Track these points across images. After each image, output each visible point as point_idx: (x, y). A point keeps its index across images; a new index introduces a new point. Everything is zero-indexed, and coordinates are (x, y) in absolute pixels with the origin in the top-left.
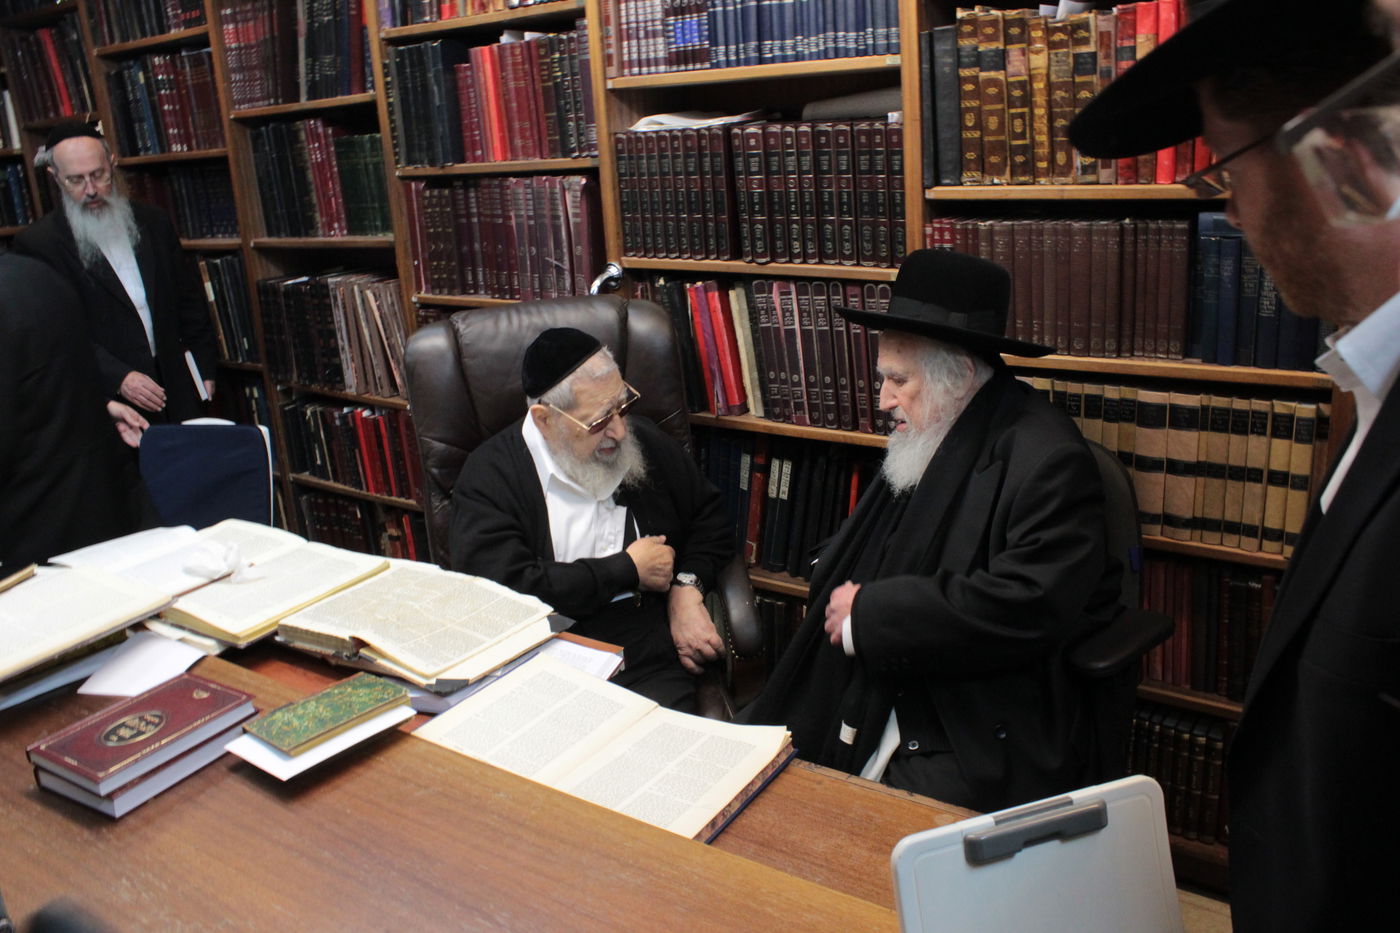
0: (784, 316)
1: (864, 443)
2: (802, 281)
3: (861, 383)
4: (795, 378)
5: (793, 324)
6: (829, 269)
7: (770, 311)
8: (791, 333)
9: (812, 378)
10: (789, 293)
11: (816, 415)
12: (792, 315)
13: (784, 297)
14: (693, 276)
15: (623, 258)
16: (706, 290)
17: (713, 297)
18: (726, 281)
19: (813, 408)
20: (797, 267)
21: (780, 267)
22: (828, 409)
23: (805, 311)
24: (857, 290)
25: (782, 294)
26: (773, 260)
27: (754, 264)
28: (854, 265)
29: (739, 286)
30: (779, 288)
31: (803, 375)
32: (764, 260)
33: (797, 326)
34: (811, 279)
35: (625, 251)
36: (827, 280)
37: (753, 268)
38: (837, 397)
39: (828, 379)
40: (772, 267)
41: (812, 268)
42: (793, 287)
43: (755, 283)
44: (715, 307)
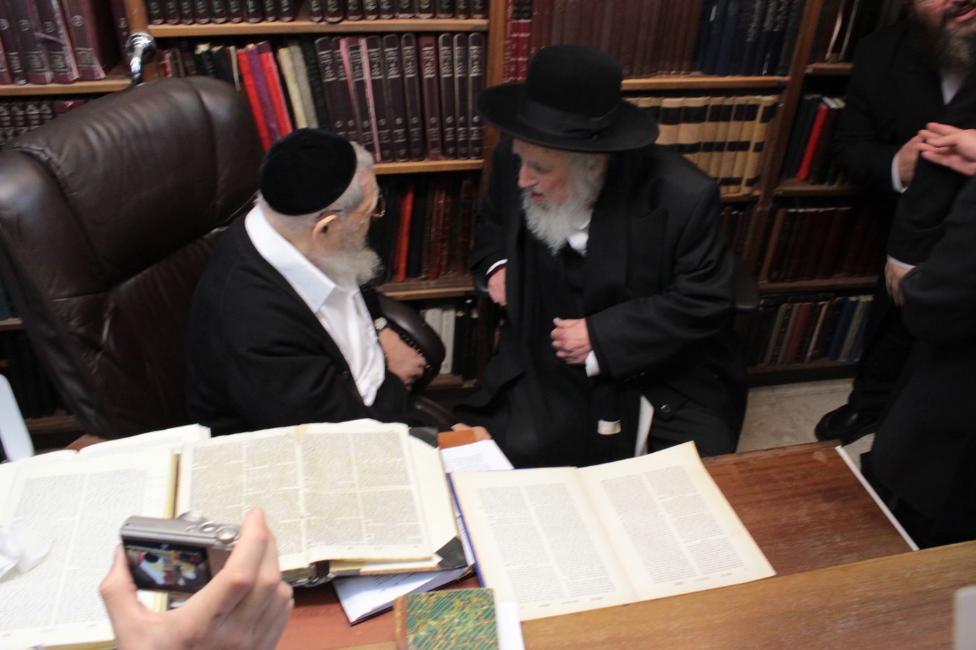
0: (354, 70)
1: (444, 169)
2: (374, 37)
3: (433, 120)
4: (366, 124)
5: (362, 76)
6: (403, 22)
7: (336, 65)
8: (361, 85)
9: (383, 122)
10: (358, 48)
11: (387, 153)
12: (362, 68)
13: (353, 51)
14: (240, 40)
15: (151, 27)
16: (260, 51)
17: (267, 58)
18: (277, 41)
19: (383, 147)
20: (371, 23)
21: (351, 24)
22: (400, 146)
23: (375, 63)
24: (431, 40)
25: (352, 49)
26: (345, 18)
27: (323, 23)
28: (430, 18)
29: (294, 45)
30: (349, 43)
31: (373, 120)
32: (336, 19)
33: (367, 77)
34: (382, 34)
35: (150, 19)
36: (400, 34)
37: (323, 27)
38: (407, 134)
39: (399, 121)
40: (345, 26)
41: (386, 23)
42: (363, 42)
43: (317, 41)
44: (270, 68)
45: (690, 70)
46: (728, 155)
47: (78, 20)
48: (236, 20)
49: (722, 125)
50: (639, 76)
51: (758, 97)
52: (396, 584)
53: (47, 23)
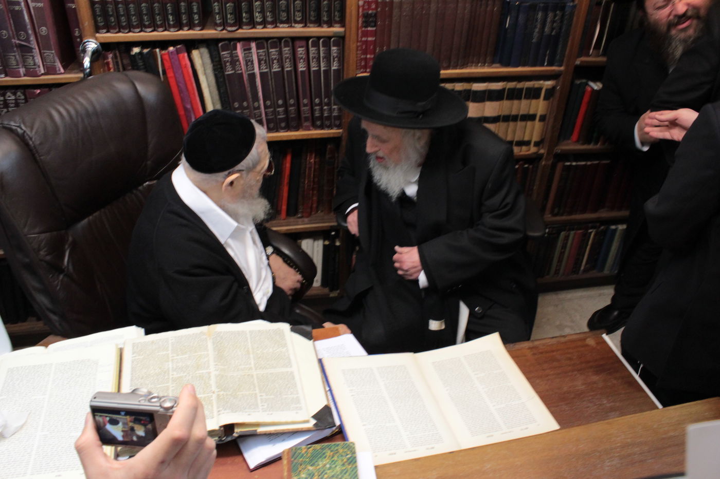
0: (247, 65)
1: (314, 137)
2: (262, 42)
3: (305, 101)
4: (256, 104)
5: (253, 70)
6: (283, 30)
7: (234, 62)
8: (252, 76)
9: (268, 103)
10: (250, 49)
11: (272, 125)
12: (252, 63)
13: (246, 52)
14: (164, 44)
15: (97, 35)
16: (178, 52)
17: (184, 57)
18: (190, 45)
19: (268, 122)
20: (259, 31)
21: (245, 32)
22: (281, 120)
23: (262, 60)
24: (303, 43)
25: (245, 50)
26: (240, 27)
27: (224, 32)
28: (303, 27)
29: (203, 47)
30: (243, 46)
31: (262, 102)
32: (234, 29)
33: (256, 70)
34: (267, 39)
35: (97, 29)
36: (280, 39)
37: (224, 34)
38: (286, 112)
39: (280, 102)
40: (239, 33)
41: (270, 31)
42: (253, 45)
43: (220, 45)
44: (186, 64)
45: (492, 62)
46: (520, 124)
47: (44, 30)
48: (161, 29)
49: (516, 102)
50: (455, 67)
51: (541, 82)
52: (284, 440)
53: (21, 32)
